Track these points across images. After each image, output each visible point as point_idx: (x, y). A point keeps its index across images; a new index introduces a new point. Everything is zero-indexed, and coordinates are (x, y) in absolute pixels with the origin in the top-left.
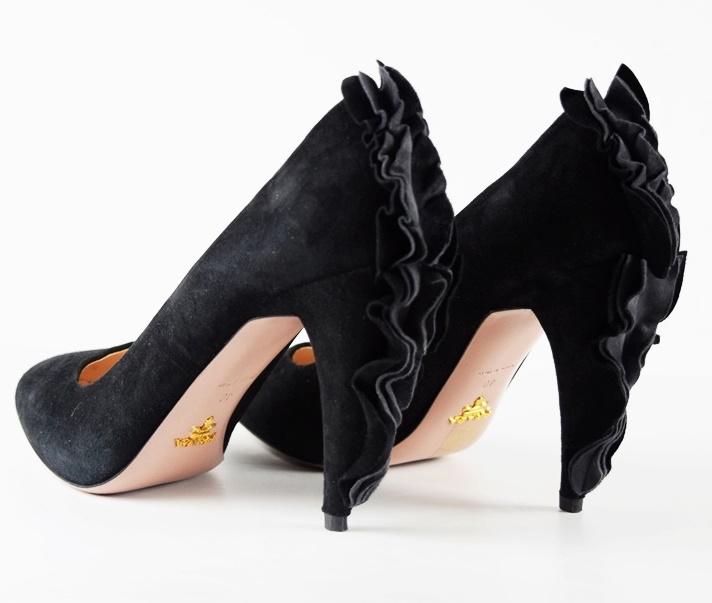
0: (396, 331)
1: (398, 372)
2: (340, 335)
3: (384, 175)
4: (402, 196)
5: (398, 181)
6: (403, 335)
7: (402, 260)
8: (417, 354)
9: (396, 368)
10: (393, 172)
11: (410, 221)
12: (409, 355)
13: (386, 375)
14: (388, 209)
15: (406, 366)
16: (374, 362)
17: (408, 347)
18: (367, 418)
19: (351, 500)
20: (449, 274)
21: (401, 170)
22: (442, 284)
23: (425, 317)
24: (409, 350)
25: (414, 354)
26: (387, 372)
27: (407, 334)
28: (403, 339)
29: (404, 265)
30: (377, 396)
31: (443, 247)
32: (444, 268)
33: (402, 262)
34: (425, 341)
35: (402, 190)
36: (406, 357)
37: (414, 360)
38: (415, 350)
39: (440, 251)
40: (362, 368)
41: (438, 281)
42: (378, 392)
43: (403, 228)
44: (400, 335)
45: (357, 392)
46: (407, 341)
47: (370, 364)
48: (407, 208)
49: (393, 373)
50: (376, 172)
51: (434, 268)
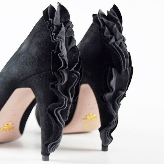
0: (60, 93)
1: (61, 107)
2: (42, 94)
3: (54, 39)
4: (60, 46)
5: (59, 42)
6: (62, 94)
7: (60, 68)
8: (68, 101)
9: (60, 106)
10: (57, 38)
11: (62, 55)
12: (65, 101)
13: (57, 108)
14: (55, 51)
15: (64, 105)
16: (53, 104)
17: (65, 99)
18: (53, 123)
19: (49, 150)
20: (78, 74)
21: (61, 38)
22: (76, 77)
23: (70, 88)
24: (65, 100)
25: (67, 101)
26: (58, 107)
27: (64, 94)
28: (63, 96)
29: (61, 70)
30: (55, 115)
31: (75, 64)
32: (76, 71)
33: (60, 69)
34: (71, 97)
35: (60, 44)
36: (64, 102)
37: (67, 103)
38: (67, 100)
39: (75, 65)
40: (50, 106)
41: (74, 76)
42: (55, 114)
43: (60, 57)
44: (61, 95)
45: (48, 114)
46: (64, 97)
47: (52, 104)
48: (61, 51)
49: (60, 108)
50: (52, 38)
51: (72, 71)
